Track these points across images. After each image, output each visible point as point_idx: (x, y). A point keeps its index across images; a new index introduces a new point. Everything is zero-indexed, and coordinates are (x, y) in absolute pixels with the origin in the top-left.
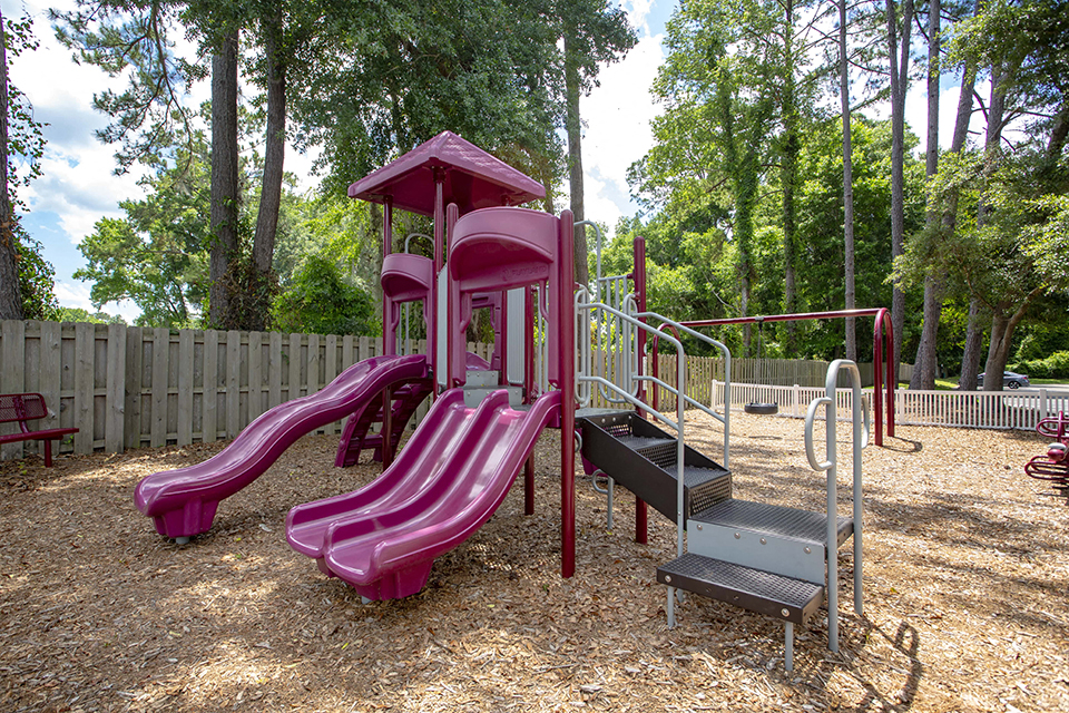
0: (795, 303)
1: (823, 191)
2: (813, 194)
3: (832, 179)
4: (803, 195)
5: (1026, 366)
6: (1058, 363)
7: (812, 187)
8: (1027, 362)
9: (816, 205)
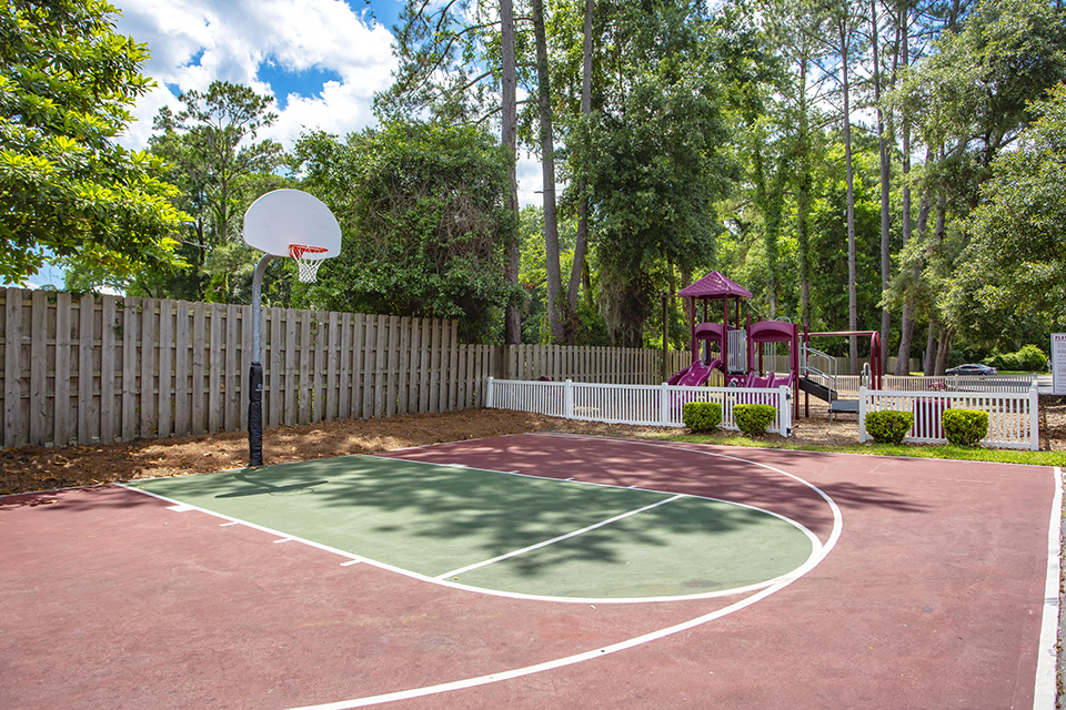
0: (809, 309)
1: (829, 209)
2: (821, 211)
3: (837, 200)
4: (813, 211)
5: (1001, 359)
6: (1026, 356)
7: (821, 205)
8: (1002, 356)
9: (823, 221)
